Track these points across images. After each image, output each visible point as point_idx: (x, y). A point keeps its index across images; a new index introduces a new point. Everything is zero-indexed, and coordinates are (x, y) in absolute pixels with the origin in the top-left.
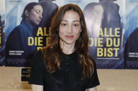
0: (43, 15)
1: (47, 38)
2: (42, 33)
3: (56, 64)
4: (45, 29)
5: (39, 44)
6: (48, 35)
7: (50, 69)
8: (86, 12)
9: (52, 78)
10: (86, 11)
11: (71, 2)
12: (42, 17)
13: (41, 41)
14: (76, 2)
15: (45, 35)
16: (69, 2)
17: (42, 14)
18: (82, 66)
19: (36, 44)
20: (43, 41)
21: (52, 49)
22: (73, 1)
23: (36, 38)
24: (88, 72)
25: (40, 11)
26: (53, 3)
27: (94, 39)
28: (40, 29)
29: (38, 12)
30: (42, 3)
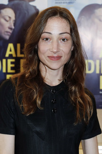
0: (15, 25)
2: (13, 52)
3: (35, 102)
4: (19, 45)
5: (9, 71)
7: (26, 109)
8: (83, 19)
9: (28, 123)
10: (83, 17)
11: (59, 3)
12: (13, 27)
13: (13, 65)
14: (66, 3)
15: (19, 55)
16: (56, 3)
18: (75, 104)
19: (4, 71)
20: (15, 66)
21: (28, 77)
22: (63, 1)
23: (4, 61)
24: (84, 114)
25: (10, 18)
26: (30, 5)
27: (95, 61)
29: (8, 19)
30: (13, 5)
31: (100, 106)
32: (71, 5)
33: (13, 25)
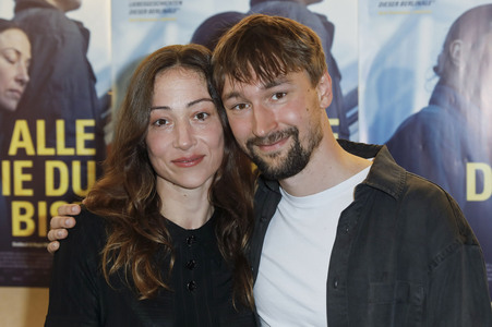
0: (30, 72)
1: (50, 166)
5: (19, 191)
6: (51, 152)
12: (27, 78)
13: (28, 177)
14: (157, 11)
17: (28, 65)
19: (6, 191)
20: (34, 178)
23: (6, 164)
25: (18, 53)
28: (21, 126)
29: (13, 56)
30: (26, 20)
32: (170, 16)
33: (25, 71)
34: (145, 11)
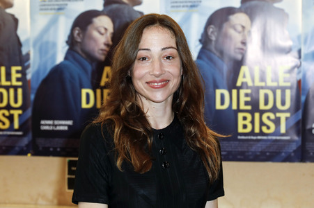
8: (211, 30)
10: (212, 26)
11: (177, 7)
12: (111, 43)
14: (187, 6)
16: (172, 7)
17: (111, 36)
19: (99, 106)
22: (182, 4)
23: (98, 91)
25: (106, 29)
26: (135, 10)
28: (108, 70)
29: (103, 31)
31: (239, 157)
32: (194, 9)
33: (110, 39)
34: (180, 6)
